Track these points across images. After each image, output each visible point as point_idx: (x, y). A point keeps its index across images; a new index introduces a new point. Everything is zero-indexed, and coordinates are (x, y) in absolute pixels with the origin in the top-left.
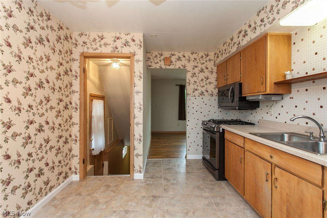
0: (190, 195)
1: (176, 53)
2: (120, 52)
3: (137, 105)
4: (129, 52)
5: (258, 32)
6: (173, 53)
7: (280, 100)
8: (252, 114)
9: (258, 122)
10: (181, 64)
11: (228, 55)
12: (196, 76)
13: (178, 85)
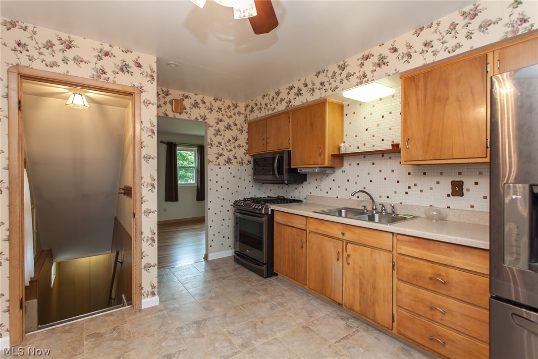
0: (244, 304)
1: (192, 95)
2: (110, 80)
3: (146, 179)
4: (130, 85)
5: (317, 96)
6: (186, 94)
7: (332, 174)
8: (296, 189)
9: (305, 199)
10: (199, 114)
11: (270, 112)
12: (221, 135)
13: (164, 143)
